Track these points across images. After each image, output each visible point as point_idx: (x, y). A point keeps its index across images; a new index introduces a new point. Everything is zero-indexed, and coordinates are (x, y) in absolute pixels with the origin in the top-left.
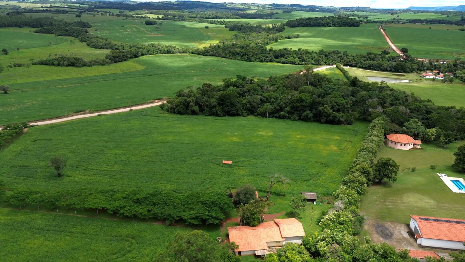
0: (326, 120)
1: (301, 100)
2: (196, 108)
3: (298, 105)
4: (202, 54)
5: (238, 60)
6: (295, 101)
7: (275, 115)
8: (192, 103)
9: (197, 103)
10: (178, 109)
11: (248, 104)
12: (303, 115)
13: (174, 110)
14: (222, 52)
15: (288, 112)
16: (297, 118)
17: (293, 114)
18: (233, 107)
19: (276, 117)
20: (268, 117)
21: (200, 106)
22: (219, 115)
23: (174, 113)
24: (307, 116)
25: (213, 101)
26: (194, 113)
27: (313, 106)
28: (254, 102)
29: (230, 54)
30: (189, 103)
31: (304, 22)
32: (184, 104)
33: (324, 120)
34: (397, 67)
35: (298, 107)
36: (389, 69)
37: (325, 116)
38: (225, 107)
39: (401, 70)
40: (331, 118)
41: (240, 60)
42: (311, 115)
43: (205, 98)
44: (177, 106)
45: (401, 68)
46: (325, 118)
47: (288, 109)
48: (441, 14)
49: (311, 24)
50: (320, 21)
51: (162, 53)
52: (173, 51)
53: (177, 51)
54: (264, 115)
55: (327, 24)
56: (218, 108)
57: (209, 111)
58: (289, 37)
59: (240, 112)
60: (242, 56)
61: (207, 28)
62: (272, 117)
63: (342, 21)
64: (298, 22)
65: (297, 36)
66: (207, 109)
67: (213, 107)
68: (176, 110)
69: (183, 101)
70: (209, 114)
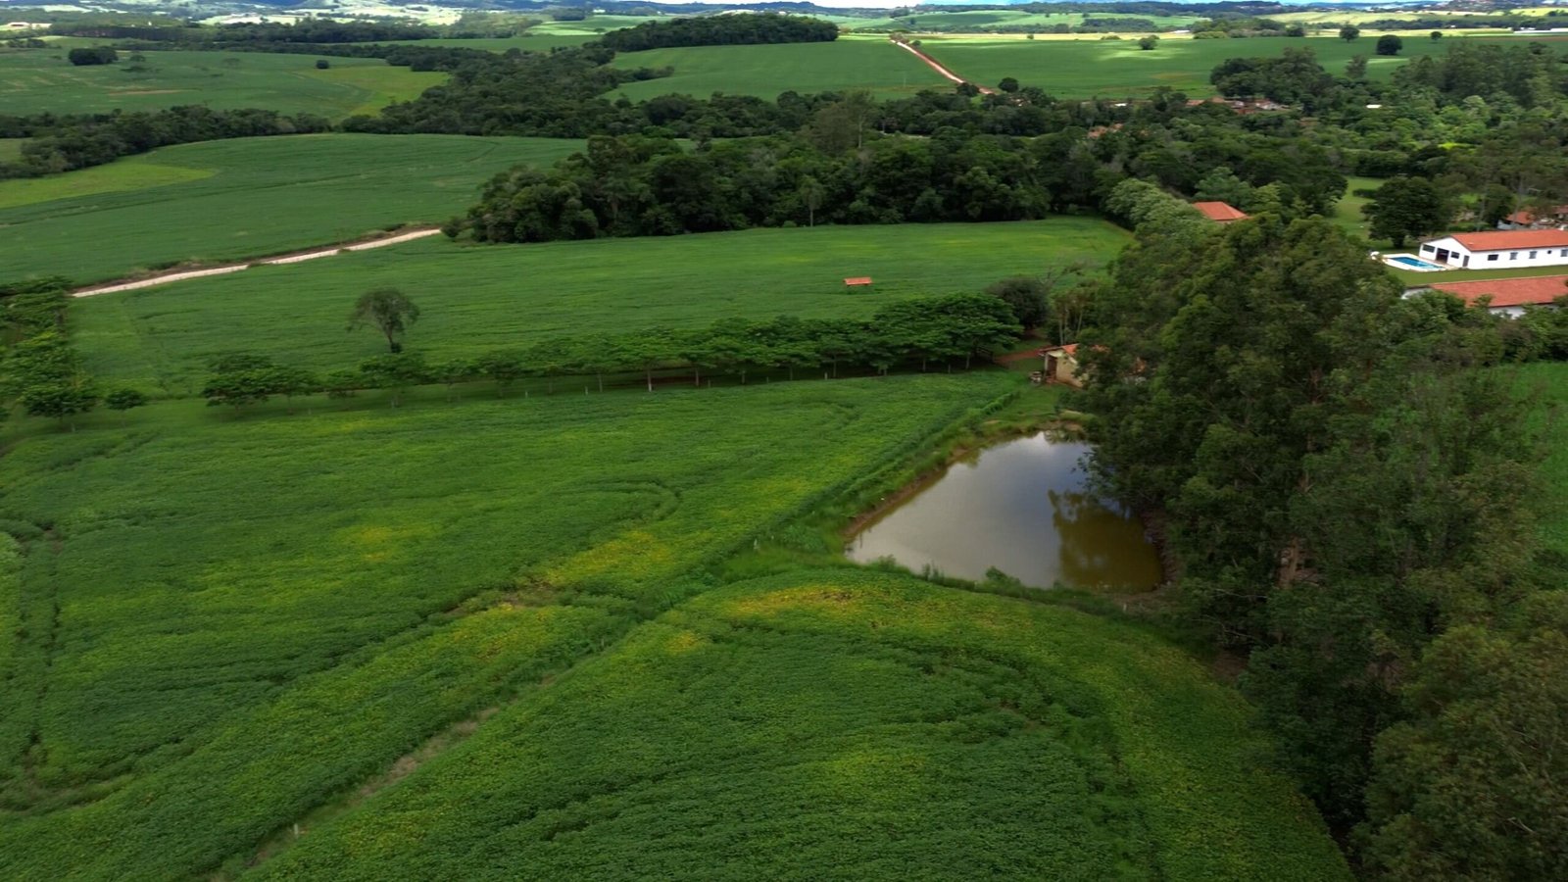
0: (983, 209)
1: (905, 160)
2: (588, 215)
3: (899, 174)
4: (383, 129)
5: (530, 136)
6: (889, 165)
7: (835, 215)
8: (573, 200)
9: (587, 202)
10: (526, 227)
11: (743, 190)
12: (919, 201)
13: (512, 231)
14: (462, 116)
15: (872, 201)
16: (899, 216)
17: (885, 205)
18: (704, 202)
19: (840, 222)
20: (814, 225)
21: (597, 209)
22: (668, 231)
23: (512, 239)
24: (930, 203)
25: (641, 188)
26: (583, 232)
27: (937, 175)
28: (762, 185)
29: (494, 120)
30: (560, 200)
31: (669, 33)
32: (540, 206)
33: (978, 210)
34: (1019, 120)
35: (900, 181)
36: (999, 127)
37: (979, 199)
38: (681, 202)
39: (1030, 128)
40: (997, 201)
41: (536, 135)
42: (939, 200)
43: (612, 181)
44: (521, 215)
45: (1030, 122)
46: (980, 203)
47: (869, 191)
48: (1026, 10)
49: (690, 38)
50: (717, 27)
51: (234, 137)
52: (273, 127)
53: (290, 126)
54: (801, 218)
55: (742, 36)
56: (658, 209)
57: (629, 222)
58: (643, 76)
59: (726, 217)
60: (540, 125)
61: (323, 66)
62: (825, 223)
63: (784, 25)
64: (648, 33)
65: (667, 72)
66: (621, 216)
67: (644, 206)
68: (519, 229)
69: (539, 196)
70: (629, 232)
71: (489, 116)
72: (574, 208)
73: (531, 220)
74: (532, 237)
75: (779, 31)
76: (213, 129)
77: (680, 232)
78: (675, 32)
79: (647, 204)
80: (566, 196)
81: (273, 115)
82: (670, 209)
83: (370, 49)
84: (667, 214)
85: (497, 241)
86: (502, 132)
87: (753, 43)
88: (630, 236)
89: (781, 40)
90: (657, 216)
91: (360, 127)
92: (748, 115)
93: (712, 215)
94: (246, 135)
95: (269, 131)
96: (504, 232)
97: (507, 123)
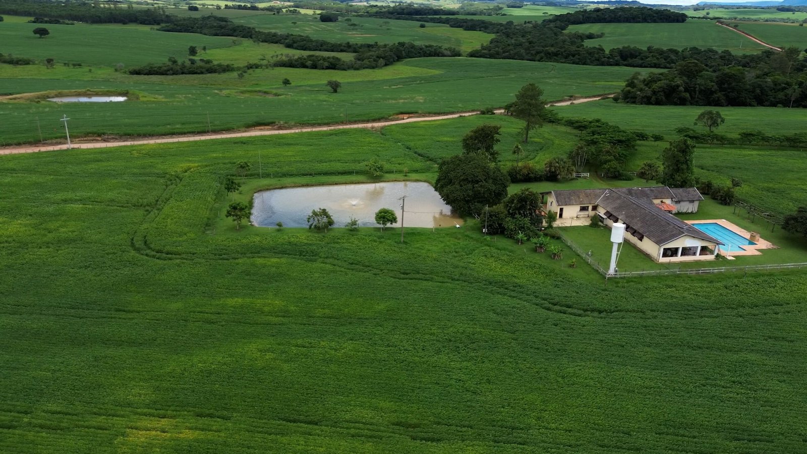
2: (687, 95)
8: (681, 88)
9: (686, 89)
10: (656, 99)
13: (650, 100)
14: (525, 52)
18: (740, 93)
21: (691, 93)
25: (712, 85)
29: (542, 55)
30: (674, 88)
32: (665, 90)
49: (605, 19)
50: (620, 13)
51: (427, 57)
52: (441, 53)
53: (449, 53)
54: (786, 103)
55: (634, 19)
56: (719, 94)
57: (703, 100)
58: (590, 37)
59: (748, 100)
60: (566, 58)
61: (422, 26)
62: (797, 107)
63: (657, 14)
64: (583, 16)
65: (601, 36)
66: (700, 96)
67: (712, 93)
68: (653, 99)
69: (665, 86)
70: (702, 104)
71: (538, 53)
72: (681, 91)
73: (660, 95)
74: (658, 103)
75: (654, 17)
76: (420, 53)
77: (727, 106)
78: (598, 16)
79: (715, 92)
80: (678, 86)
81: (440, 47)
82: (724, 95)
83: (438, 19)
84: (723, 97)
85: (641, 104)
86: (546, 60)
87: (639, 22)
88: (702, 105)
89: (655, 21)
90: (718, 98)
91: (477, 55)
92: (674, 58)
93: (744, 99)
94: (432, 56)
95: (440, 55)
96: (646, 100)
97: (549, 56)
